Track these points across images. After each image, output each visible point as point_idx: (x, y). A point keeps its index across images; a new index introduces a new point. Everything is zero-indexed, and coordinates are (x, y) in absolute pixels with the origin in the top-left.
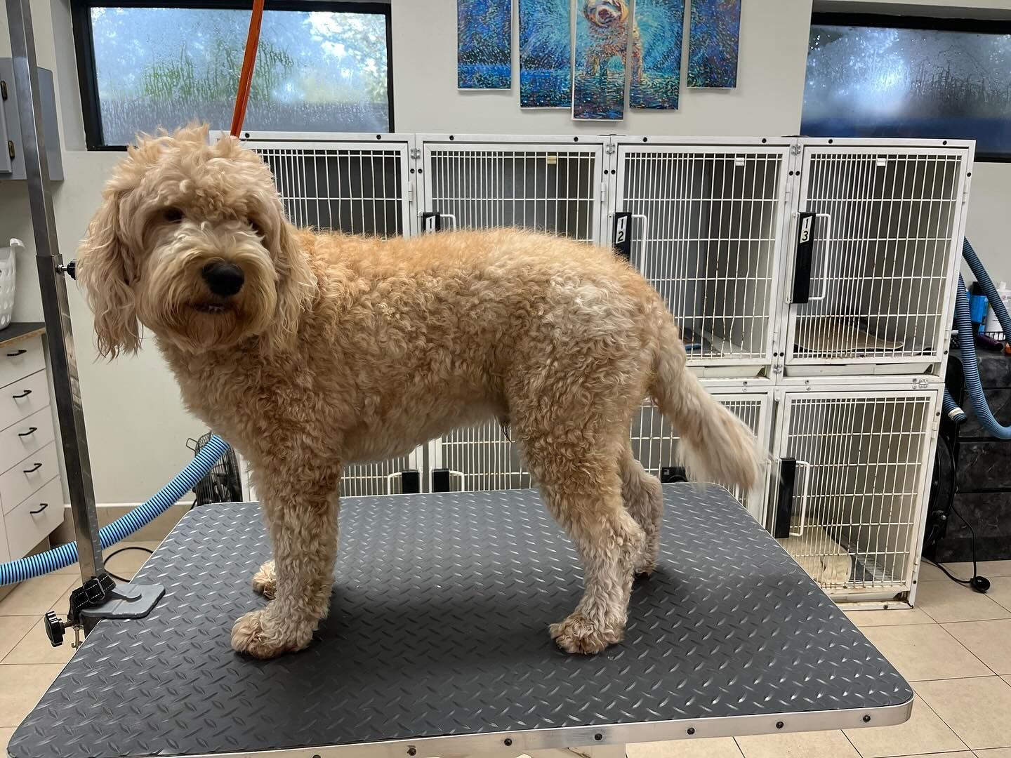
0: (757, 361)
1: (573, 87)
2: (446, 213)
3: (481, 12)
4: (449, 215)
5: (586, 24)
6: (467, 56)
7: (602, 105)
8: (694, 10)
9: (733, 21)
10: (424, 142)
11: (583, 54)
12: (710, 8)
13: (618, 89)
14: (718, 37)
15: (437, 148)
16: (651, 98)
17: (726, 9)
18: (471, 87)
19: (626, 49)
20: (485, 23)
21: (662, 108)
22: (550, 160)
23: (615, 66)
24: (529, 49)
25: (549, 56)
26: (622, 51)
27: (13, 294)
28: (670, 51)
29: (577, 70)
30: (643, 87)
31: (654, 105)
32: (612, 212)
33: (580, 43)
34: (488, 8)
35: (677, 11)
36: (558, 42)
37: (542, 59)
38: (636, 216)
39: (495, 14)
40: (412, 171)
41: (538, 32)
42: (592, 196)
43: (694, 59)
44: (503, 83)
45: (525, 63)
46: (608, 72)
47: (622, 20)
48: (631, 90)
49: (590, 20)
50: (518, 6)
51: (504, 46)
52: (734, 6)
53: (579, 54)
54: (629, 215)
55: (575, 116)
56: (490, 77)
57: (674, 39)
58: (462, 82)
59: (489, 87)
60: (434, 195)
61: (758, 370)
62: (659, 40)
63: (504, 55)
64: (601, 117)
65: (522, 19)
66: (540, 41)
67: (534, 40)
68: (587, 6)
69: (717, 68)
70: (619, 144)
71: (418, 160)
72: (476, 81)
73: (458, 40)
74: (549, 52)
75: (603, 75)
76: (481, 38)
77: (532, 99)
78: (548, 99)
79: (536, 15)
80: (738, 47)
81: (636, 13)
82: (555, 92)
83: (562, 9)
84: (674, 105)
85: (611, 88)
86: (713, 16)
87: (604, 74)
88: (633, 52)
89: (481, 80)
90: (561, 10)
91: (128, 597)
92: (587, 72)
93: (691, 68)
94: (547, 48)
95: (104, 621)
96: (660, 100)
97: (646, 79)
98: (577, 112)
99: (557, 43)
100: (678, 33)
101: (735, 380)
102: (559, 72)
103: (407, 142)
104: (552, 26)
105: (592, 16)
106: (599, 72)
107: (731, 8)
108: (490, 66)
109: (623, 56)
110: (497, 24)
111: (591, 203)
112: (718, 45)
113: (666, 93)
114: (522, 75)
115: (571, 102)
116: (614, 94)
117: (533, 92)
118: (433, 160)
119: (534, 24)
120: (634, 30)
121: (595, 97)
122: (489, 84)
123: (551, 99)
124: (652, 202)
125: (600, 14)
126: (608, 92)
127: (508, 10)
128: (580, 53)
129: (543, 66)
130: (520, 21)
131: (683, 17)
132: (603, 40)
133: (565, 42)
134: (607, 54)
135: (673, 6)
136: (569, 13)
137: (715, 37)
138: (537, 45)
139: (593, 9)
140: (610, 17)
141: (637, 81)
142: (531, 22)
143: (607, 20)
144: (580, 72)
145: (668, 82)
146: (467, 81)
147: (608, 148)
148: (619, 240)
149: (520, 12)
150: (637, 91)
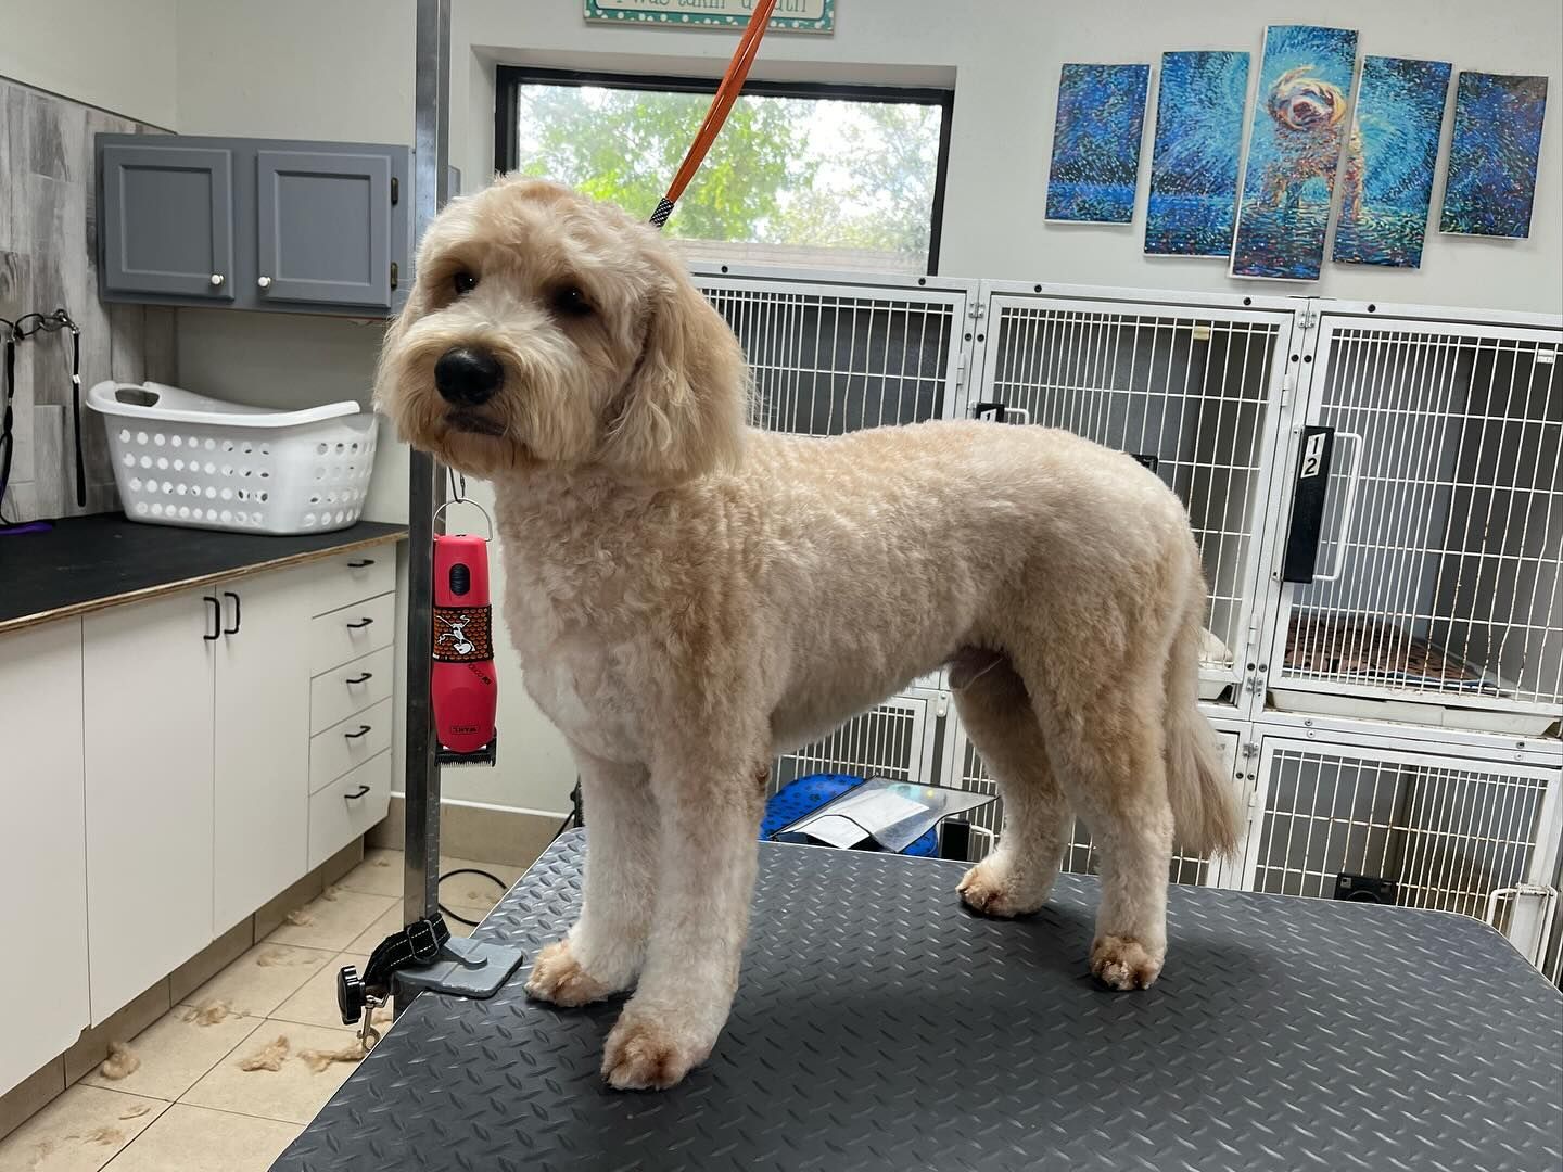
0: (1547, 708)
1: (1237, 224)
2: (1015, 406)
3: (1097, 104)
4: (1019, 410)
5: (1271, 124)
6: (1065, 171)
7: (1284, 255)
8: (1462, 109)
9: (1530, 129)
10: (993, 293)
11: (1260, 172)
12: (1490, 107)
13: (1315, 231)
14: (1501, 154)
15: (1012, 303)
16: (1372, 247)
17: (1517, 110)
18: (1066, 218)
19: (1335, 166)
20: (1100, 121)
21: (1391, 264)
22: (1198, 333)
23: (1315, 193)
24: (1168, 162)
25: (1201, 174)
26: (1329, 169)
27: (368, 479)
28: (1414, 172)
29: (1247, 196)
30: (1360, 228)
31: (1377, 259)
32: (1299, 425)
33: (1256, 155)
34: (1109, 97)
35: (1431, 109)
36: (1220, 151)
37: (1188, 178)
38: (1341, 434)
39: (1119, 106)
40: (968, 337)
41: (1187, 135)
42: (1265, 397)
43: (1457, 187)
44: (1120, 213)
45: (1158, 184)
46: (1301, 203)
47: (1333, 119)
48: (1338, 233)
49: (1278, 118)
50: (1157, 95)
51: (1128, 156)
52: (1532, 108)
53: (1252, 172)
54: (1330, 432)
55: (1235, 272)
56: (1099, 204)
57: (1422, 154)
58: (1052, 210)
59: (1096, 220)
60: (998, 377)
61: (1547, 724)
62: (1395, 154)
63: (1126, 170)
64: (1280, 274)
65: (1162, 115)
66: (1187, 150)
67: (1178, 148)
68: (1274, 97)
69: (1497, 204)
70: (1323, 313)
71: (979, 320)
72: (1076, 209)
73: (1055, 145)
74: (1203, 167)
75: (1291, 207)
76: (1091, 143)
77: (1164, 240)
78: (1192, 241)
79: (1186, 109)
80: (1535, 171)
81: (1358, 110)
82: (1205, 232)
83: (1231, 101)
84: (1413, 260)
85: (1303, 228)
86: (1495, 120)
87: (1293, 205)
88: (1348, 172)
89: (1084, 208)
90: (1230, 103)
91: (467, 960)
92: (1264, 201)
93: (1448, 200)
94: (1200, 160)
95: (427, 994)
96: (1389, 251)
97: (1366, 216)
98: (1239, 265)
99: (1217, 154)
100: (1429, 144)
101: (1500, 737)
102: (1216, 199)
103: (965, 292)
104: (1211, 127)
105: (1282, 113)
106: (1285, 201)
107: (1527, 109)
108: (1101, 187)
109: (1330, 177)
110: (1120, 122)
111: (1263, 407)
112: (1500, 167)
113: (1400, 239)
114: (1151, 203)
115: (1231, 248)
116: (1308, 238)
117: (1167, 231)
118: (1004, 322)
119: (1182, 123)
120: (1353, 136)
121: (1273, 241)
122: (1096, 214)
123: (1197, 243)
124: (1374, 413)
125: (1295, 109)
126: (1297, 235)
127: (1142, 101)
128: (1255, 170)
129: (1189, 190)
130: (1158, 119)
131: (1441, 119)
132: (1297, 150)
133: (1230, 153)
134: (1302, 173)
135: (1425, 102)
136: (1243, 107)
137: (1496, 153)
138: (1183, 155)
139: (1285, 102)
140: (1313, 115)
141: (1351, 219)
142: (1176, 120)
143: (1307, 120)
144: (1252, 201)
145: (1407, 222)
146: (1060, 208)
147: (1303, 319)
148: (1307, 473)
149: (1159, 104)
150: (1349, 234)
